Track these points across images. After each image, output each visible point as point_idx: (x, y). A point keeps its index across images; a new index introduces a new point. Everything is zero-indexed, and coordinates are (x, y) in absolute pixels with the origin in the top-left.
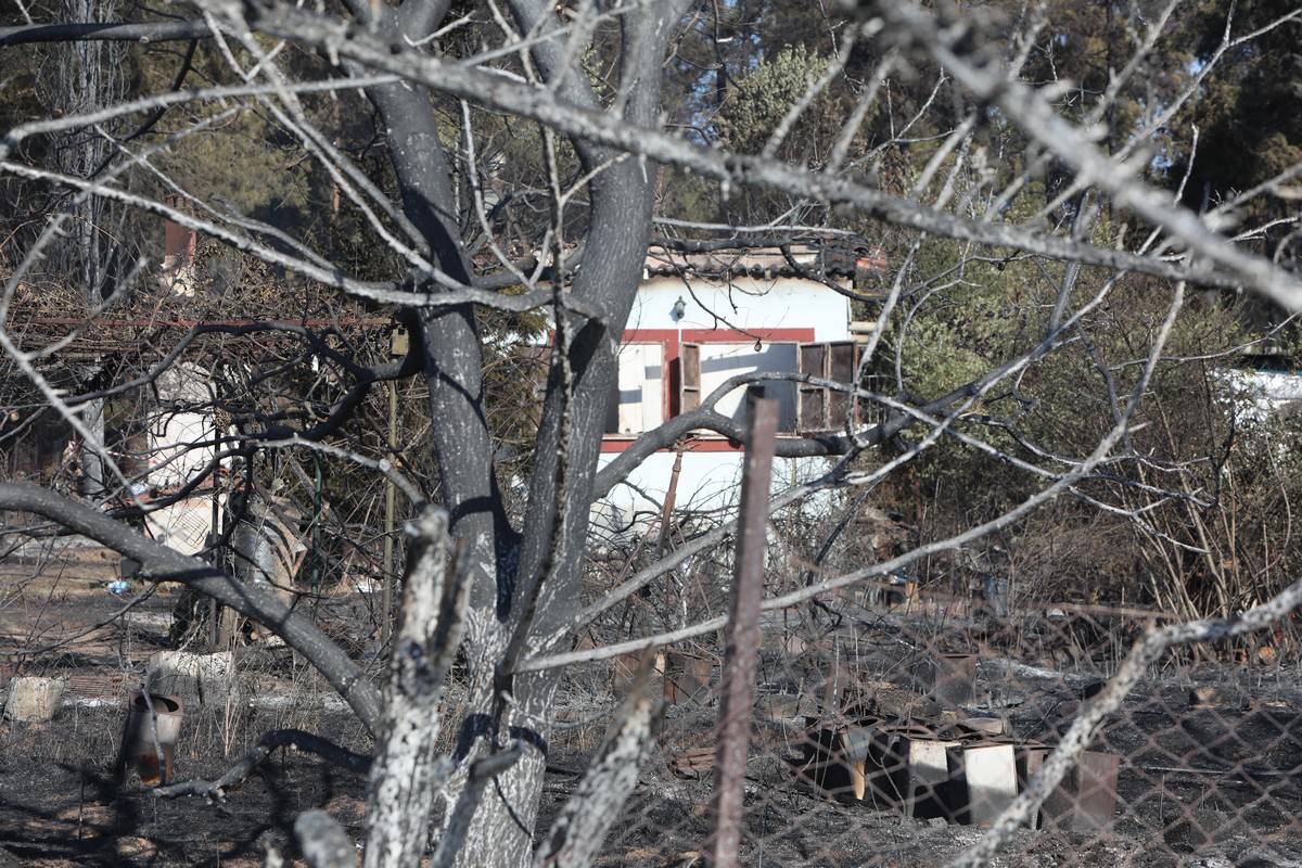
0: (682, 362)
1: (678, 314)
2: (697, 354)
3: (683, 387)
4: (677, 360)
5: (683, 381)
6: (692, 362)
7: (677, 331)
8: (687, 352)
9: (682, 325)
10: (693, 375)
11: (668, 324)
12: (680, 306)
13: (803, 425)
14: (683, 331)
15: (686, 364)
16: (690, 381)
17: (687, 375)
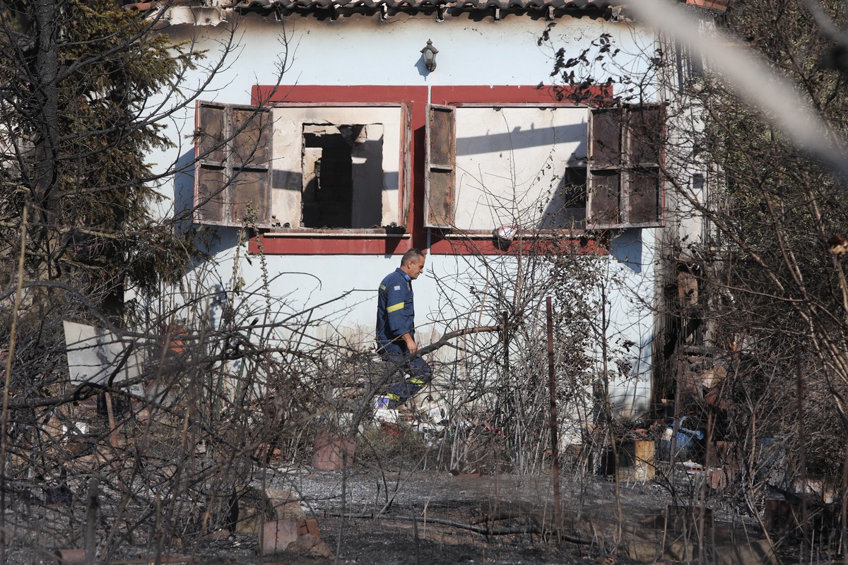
0: (428, 131)
1: (427, 66)
2: (451, 120)
3: (429, 166)
4: (423, 128)
5: (428, 157)
6: (443, 133)
7: (426, 87)
8: (436, 117)
9: (433, 80)
10: (444, 148)
11: (414, 78)
12: (429, 54)
13: (595, 220)
14: (433, 88)
15: (434, 133)
16: (440, 157)
17: (435, 149)
